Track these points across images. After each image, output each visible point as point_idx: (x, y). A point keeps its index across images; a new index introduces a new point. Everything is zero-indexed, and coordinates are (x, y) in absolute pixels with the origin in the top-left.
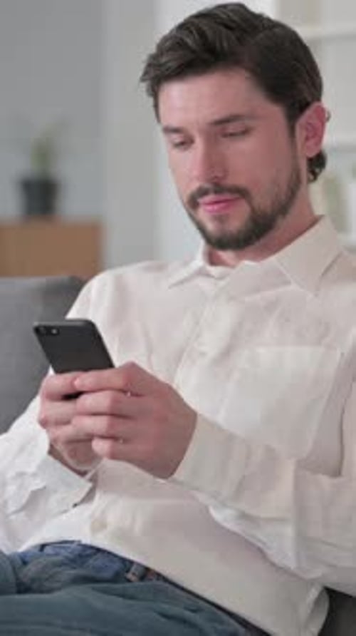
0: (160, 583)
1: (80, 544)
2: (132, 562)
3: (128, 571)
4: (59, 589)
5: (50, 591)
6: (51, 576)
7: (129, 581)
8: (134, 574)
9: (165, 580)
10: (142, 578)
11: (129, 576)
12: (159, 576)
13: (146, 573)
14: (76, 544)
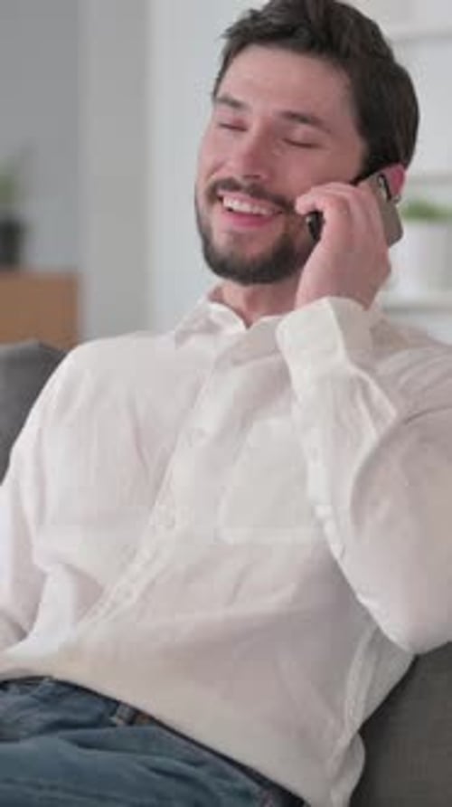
0: (154, 729)
1: (51, 680)
2: (117, 703)
3: (113, 714)
4: (27, 738)
5: (16, 739)
6: (18, 722)
7: (114, 725)
8: (120, 717)
9: (159, 724)
10: (131, 722)
11: (115, 719)
12: (152, 720)
13: (136, 716)
14: (47, 680)
